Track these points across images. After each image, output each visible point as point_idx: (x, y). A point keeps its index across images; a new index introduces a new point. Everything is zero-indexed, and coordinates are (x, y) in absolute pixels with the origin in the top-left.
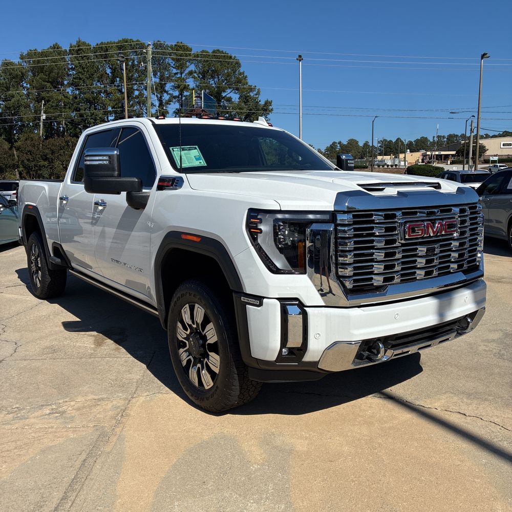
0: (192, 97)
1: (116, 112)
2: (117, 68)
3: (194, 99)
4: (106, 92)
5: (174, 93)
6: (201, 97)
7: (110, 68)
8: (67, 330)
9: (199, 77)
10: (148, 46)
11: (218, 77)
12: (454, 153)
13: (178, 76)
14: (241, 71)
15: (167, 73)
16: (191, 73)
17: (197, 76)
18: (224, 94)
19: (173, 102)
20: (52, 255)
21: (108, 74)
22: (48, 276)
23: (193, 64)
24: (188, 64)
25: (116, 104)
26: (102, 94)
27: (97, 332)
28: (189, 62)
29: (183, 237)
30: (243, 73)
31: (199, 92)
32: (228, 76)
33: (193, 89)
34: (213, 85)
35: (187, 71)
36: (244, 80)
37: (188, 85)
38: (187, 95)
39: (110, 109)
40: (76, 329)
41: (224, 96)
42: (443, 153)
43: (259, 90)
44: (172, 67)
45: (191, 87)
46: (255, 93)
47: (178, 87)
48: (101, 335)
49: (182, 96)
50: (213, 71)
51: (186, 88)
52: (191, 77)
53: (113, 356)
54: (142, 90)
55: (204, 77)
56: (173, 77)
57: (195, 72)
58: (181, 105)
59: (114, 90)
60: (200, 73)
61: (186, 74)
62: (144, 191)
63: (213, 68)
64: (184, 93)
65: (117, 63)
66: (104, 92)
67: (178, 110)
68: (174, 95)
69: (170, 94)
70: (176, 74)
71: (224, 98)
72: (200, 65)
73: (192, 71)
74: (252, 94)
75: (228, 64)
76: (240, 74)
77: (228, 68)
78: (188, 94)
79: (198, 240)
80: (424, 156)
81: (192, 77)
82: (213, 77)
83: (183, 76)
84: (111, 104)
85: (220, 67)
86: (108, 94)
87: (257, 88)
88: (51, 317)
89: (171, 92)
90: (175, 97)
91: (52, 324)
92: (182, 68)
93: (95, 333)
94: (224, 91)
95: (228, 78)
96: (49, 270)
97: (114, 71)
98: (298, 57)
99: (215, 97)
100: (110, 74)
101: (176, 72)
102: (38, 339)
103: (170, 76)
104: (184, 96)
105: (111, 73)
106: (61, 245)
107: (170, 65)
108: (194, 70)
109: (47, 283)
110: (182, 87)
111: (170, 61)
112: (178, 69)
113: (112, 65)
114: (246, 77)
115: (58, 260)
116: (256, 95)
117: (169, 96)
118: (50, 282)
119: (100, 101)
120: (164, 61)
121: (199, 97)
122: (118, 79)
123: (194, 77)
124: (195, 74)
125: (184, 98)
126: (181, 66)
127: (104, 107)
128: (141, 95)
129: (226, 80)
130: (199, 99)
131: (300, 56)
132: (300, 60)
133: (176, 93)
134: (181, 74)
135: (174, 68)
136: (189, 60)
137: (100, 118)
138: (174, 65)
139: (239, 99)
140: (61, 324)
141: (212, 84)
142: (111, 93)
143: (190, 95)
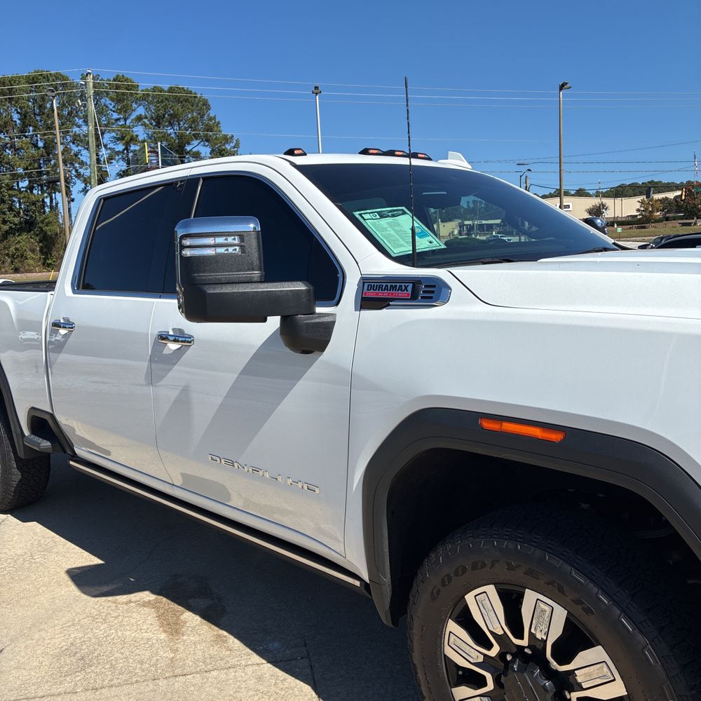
0: (144, 152)
1: (29, 176)
2: (28, 113)
3: (147, 154)
4: (13, 146)
5: (115, 147)
6: (158, 153)
7: (18, 113)
8: (85, 593)
9: (151, 124)
10: (87, 75)
11: (179, 124)
12: (498, 221)
13: (121, 123)
14: (212, 115)
15: (104, 119)
16: (139, 118)
17: (148, 122)
18: (188, 148)
19: (115, 159)
20: (27, 433)
21: (15, 122)
22: (15, 471)
23: (142, 107)
24: (134, 105)
25: (30, 165)
26: (7, 150)
27: (153, 592)
28: (136, 103)
29: (487, 425)
30: (215, 118)
31: (153, 145)
32: (193, 122)
33: (144, 141)
34: (173, 136)
35: (133, 116)
36: (215, 128)
37: (137, 136)
38: (135, 151)
39: (20, 171)
40: (105, 589)
41: (188, 150)
42: (484, 222)
43: (237, 141)
44: (111, 110)
45: (141, 138)
46: (232, 145)
47: (122, 138)
48: (164, 599)
49: (127, 151)
50: (170, 115)
51: (133, 139)
52: (140, 124)
53: (222, 663)
54: (68, 143)
55: (158, 125)
56: (113, 124)
57: (146, 118)
58: (128, 163)
59: (26, 144)
60: (152, 118)
61: (132, 120)
62: (319, 310)
63: (172, 112)
64: (130, 146)
65: (28, 106)
66: (11, 147)
67: (124, 172)
68: (117, 150)
69: (110, 149)
70: (118, 120)
71: (188, 152)
72: (153, 107)
73: (141, 115)
74: (228, 147)
75: (193, 106)
76: (210, 119)
77: (192, 111)
78: (137, 148)
79: (556, 437)
80: (461, 226)
81: (142, 125)
82: (171, 124)
83: (128, 123)
84: (22, 165)
85: (180, 110)
86: (16, 150)
87: (235, 138)
88: (38, 558)
89: (111, 146)
90: (118, 153)
91: (46, 579)
92: (125, 112)
93: (147, 596)
94: (189, 144)
95: (193, 126)
96: (17, 459)
97: (24, 117)
98: (313, 89)
99: (177, 151)
100: (18, 122)
101: (118, 117)
102: (33, 625)
103: (108, 123)
104: (132, 151)
105: (19, 119)
106: (52, 416)
107: (107, 107)
108: (143, 114)
109: (15, 484)
110: (127, 138)
111: (108, 102)
112: (120, 113)
113: (21, 108)
114: (219, 123)
115: (45, 444)
116: (234, 147)
117: (109, 151)
118: (20, 481)
119: (6, 160)
120: (99, 102)
121: (154, 151)
122: (31, 128)
123: (145, 125)
124: (146, 120)
125: (131, 155)
126: (125, 110)
127: (12, 167)
128: (67, 151)
129: (191, 127)
130: (153, 154)
131: (316, 88)
132: (317, 94)
133: (120, 147)
134: (125, 120)
135: (114, 111)
136: (137, 100)
137: (7, 185)
138: (114, 107)
139: (211, 154)
140: (66, 578)
141: (170, 134)
142: (22, 148)
143: (140, 150)
